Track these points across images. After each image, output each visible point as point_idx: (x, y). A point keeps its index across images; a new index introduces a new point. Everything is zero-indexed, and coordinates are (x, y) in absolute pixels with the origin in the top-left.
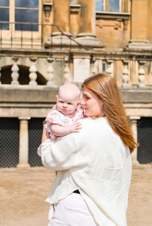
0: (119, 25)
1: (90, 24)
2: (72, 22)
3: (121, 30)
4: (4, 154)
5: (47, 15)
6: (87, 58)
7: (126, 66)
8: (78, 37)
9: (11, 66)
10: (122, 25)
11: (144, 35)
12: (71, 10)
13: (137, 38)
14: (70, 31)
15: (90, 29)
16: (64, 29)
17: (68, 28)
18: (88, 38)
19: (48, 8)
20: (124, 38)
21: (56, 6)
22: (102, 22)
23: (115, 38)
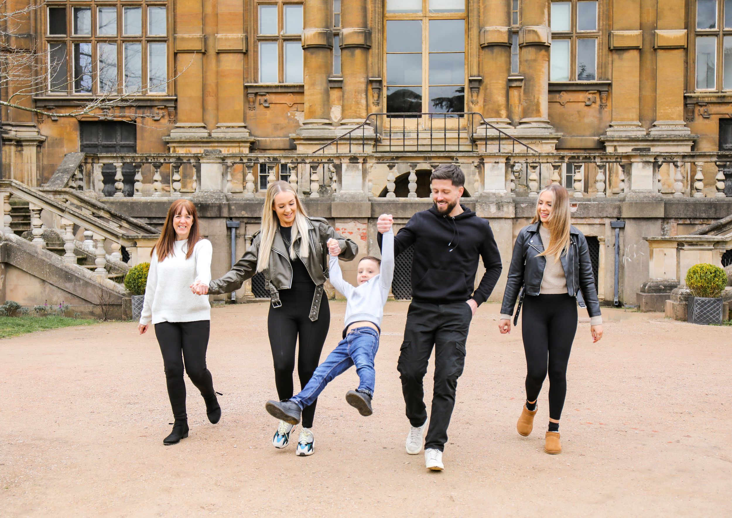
0: (592, 100)
1: (538, 104)
2: (511, 102)
3: (596, 106)
4: (400, 283)
5: (475, 94)
6: (502, 162)
7: (557, 171)
8: (520, 123)
9: (408, 174)
10: (598, 100)
11: (634, 114)
12: (510, 85)
13: (622, 119)
14: (509, 116)
15: (538, 111)
16: (498, 114)
17: (504, 112)
18: (534, 125)
19: (476, 85)
20: (600, 119)
21: (486, 81)
22: (565, 97)
23: (587, 120)
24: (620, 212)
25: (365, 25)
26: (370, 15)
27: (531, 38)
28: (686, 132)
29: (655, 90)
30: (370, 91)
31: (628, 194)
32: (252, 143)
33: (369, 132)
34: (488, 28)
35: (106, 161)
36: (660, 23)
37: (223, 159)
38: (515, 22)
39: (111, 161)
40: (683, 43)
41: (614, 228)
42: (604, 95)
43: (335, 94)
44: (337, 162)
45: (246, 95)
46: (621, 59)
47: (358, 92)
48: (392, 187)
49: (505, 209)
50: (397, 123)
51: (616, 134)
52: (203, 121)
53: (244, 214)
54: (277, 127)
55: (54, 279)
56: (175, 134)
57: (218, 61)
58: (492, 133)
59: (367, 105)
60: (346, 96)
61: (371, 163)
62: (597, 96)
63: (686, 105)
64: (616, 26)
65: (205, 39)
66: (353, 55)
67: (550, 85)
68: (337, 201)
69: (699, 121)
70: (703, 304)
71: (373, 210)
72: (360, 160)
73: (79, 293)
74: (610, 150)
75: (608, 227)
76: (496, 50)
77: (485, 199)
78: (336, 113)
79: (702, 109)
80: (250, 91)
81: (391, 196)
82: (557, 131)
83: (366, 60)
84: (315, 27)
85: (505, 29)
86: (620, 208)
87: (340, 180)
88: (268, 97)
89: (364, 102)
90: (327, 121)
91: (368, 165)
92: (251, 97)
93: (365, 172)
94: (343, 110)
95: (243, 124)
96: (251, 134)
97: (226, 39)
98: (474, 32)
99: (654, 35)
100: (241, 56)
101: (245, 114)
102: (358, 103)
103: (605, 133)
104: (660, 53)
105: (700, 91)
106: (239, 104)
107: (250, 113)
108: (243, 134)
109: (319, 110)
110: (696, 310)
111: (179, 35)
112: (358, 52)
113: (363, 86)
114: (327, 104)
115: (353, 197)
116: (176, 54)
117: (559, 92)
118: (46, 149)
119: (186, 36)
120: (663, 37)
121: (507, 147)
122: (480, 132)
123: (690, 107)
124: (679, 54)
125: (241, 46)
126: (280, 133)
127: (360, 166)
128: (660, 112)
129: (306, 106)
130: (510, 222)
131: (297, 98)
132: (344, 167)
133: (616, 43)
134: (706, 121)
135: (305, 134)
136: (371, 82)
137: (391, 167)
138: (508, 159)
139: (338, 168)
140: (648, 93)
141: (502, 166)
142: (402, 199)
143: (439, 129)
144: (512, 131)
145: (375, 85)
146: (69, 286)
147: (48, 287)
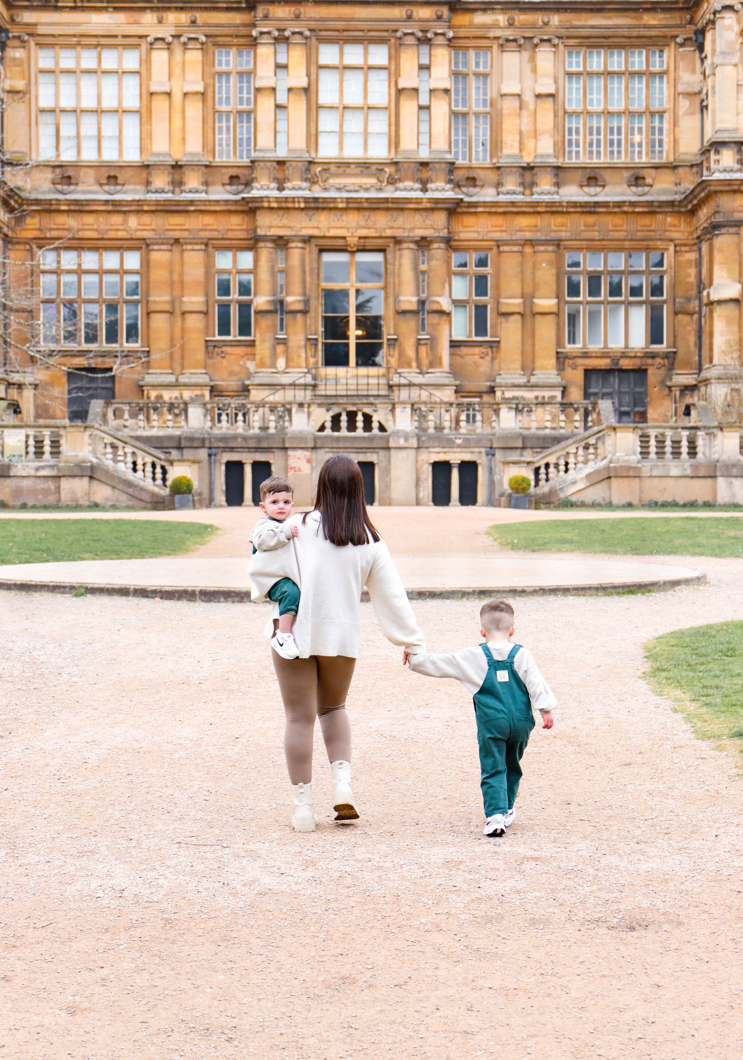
0: (485, 354)
2: (420, 355)
3: (488, 358)
5: (392, 350)
6: (409, 408)
8: (427, 373)
9: (340, 414)
10: (490, 353)
11: (518, 365)
12: (419, 342)
13: (509, 369)
14: (419, 367)
15: (440, 364)
16: (409, 366)
17: (414, 364)
18: (438, 374)
19: (392, 342)
20: (492, 369)
21: (401, 339)
22: (464, 350)
23: (482, 369)
24: (492, 443)
25: (304, 294)
26: (308, 285)
27: (435, 307)
28: (557, 380)
29: (533, 345)
30: (308, 346)
31: (497, 430)
32: (212, 387)
33: (309, 379)
34: (402, 298)
35: (117, 406)
36: (537, 294)
37: (205, 404)
38: (423, 292)
39: (121, 406)
40: (555, 309)
41: (487, 455)
42: (495, 349)
43: (280, 348)
44: (288, 406)
45: (207, 347)
46: (507, 321)
47: (299, 347)
48: (328, 425)
49: (410, 441)
50: (331, 371)
51: (503, 381)
52: (171, 368)
53: (221, 445)
54: (231, 373)
55: (120, 486)
56: (149, 379)
57: (183, 319)
58: (403, 381)
59: (307, 358)
60: (290, 350)
61: (313, 408)
62: (489, 350)
63: (558, 358)
64: (502, 295)
65: (172, 302)
66: (295, 318)
67: (451, 341)
68: (289, 435)
69: (569, 372)
70: (517, 499)
71: (315, 442)
72: (306, 406)
73: (136, 494)
74: (498, 394)
75: (484, 454)
76: (408, 316)
77: (397, 433)
78: (281, 363)
79: (571, 362)
80: (210, 344)
81: (328, 432)
82: (456, 379)
83: (305, 322)
84: (265, 295)
85: (415, 299)
86: (491, 441)
87: (291, 420)
88: (224, 349)
89: (303, 355)
90: (274, 370)
91: (311, 409)
92: (211, 349)
93: (309, 414)
94: (287, 361)
95: (204, 371)
96: (211, 380)
97: (191, 302)
98: (391, 300)
99: (532, 303)
100: (201, 316)
101: (205, 362)
102: (299, 356)
103: (494, 381)
104: (538, 317)
105: (569, 348)
106: (201, 355)
107: (210, 362)
108: (205, 379)
109: (268, 361)
110: (513, 502)
111: (151, 299)
112: (299, 316)
113: (303, 343)
114: (274, 357)
115: (301, 432)
116: (148, 314)
117: (459, 346)
118: (40, 390)
119: (158, 299)
120: (539, 305)
121: (415, 393)
122: (396, 380)
123: (561, 360)
124: (552, 318)
125: (203, 308)
126: (234, 378)
127: (306, 410)
128: (538, 363)
129: (258, 358)
130: (414, 451)
131: (249, 350)
132: (294, 410)
133: (503, 309)
134: (575, 371)
135: (256, 381)
136: (310, 339)
137: (328, 410)
138: (413, 405)
139: (290, 411)
140: (528, 348)
141: (409, 410)
142: (336, 434)
143: (363, 376)
144: (420, 379)
145: (312, 342)
146: (130, 491)
147: (117, 492)
